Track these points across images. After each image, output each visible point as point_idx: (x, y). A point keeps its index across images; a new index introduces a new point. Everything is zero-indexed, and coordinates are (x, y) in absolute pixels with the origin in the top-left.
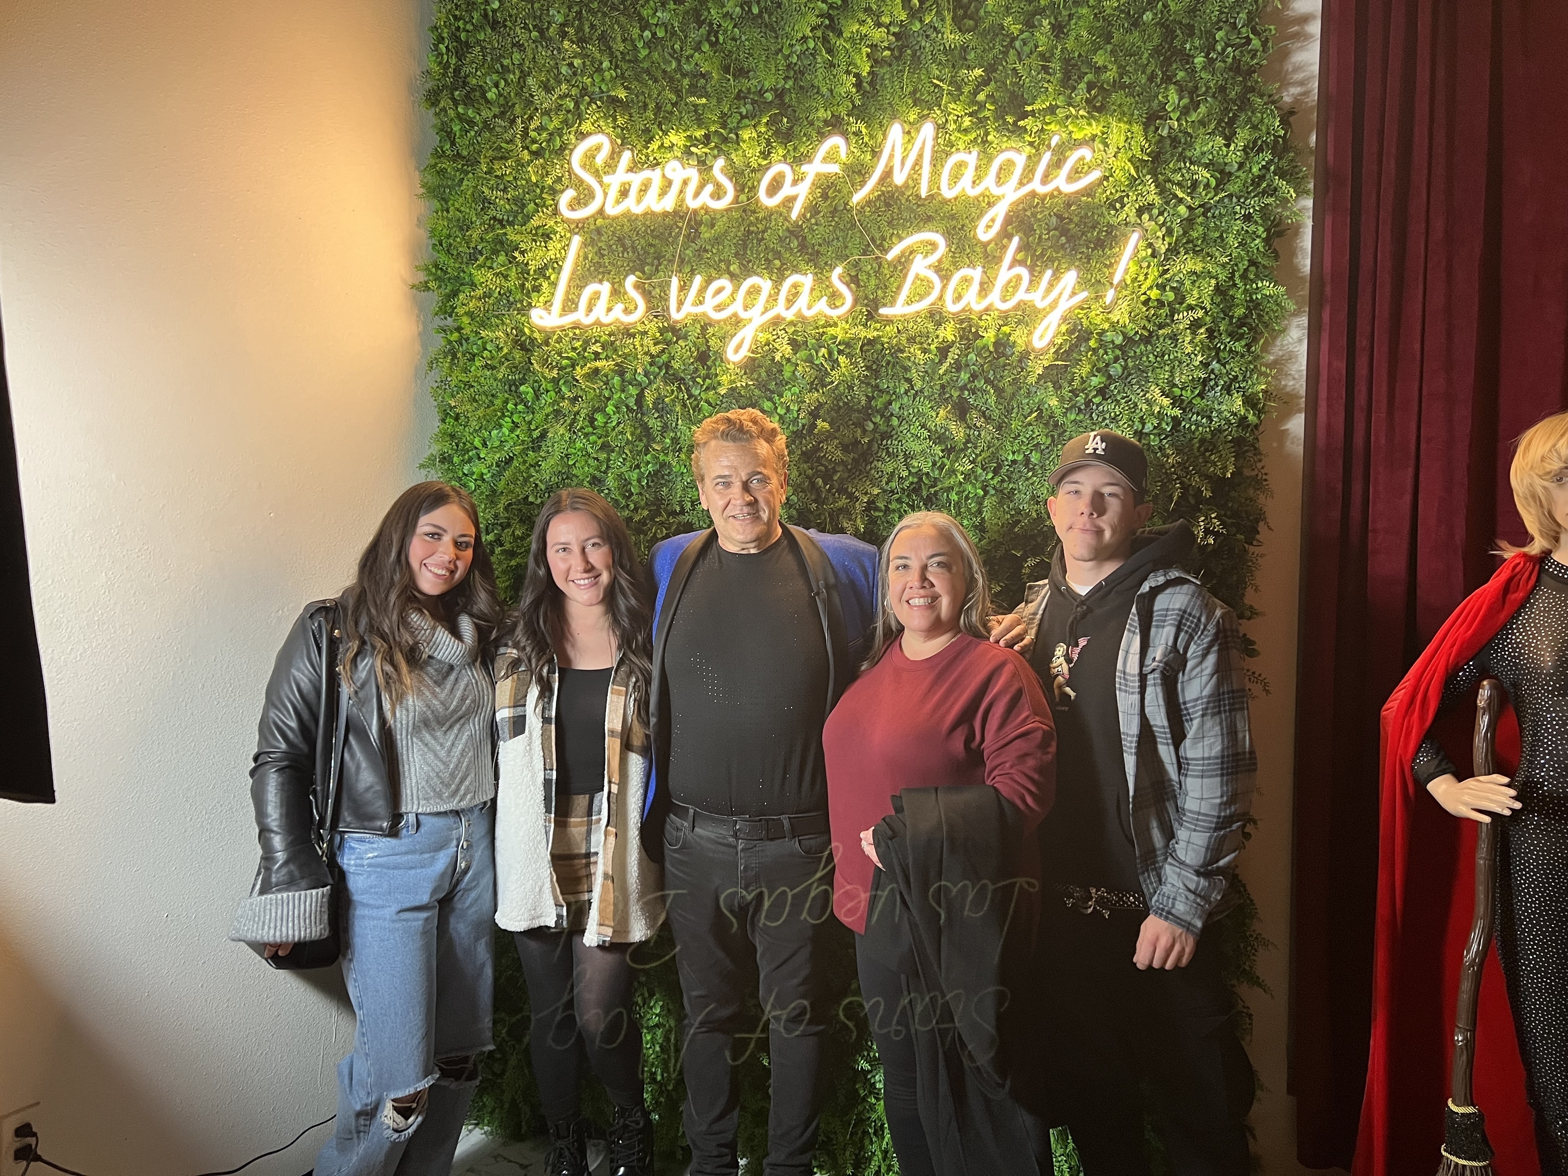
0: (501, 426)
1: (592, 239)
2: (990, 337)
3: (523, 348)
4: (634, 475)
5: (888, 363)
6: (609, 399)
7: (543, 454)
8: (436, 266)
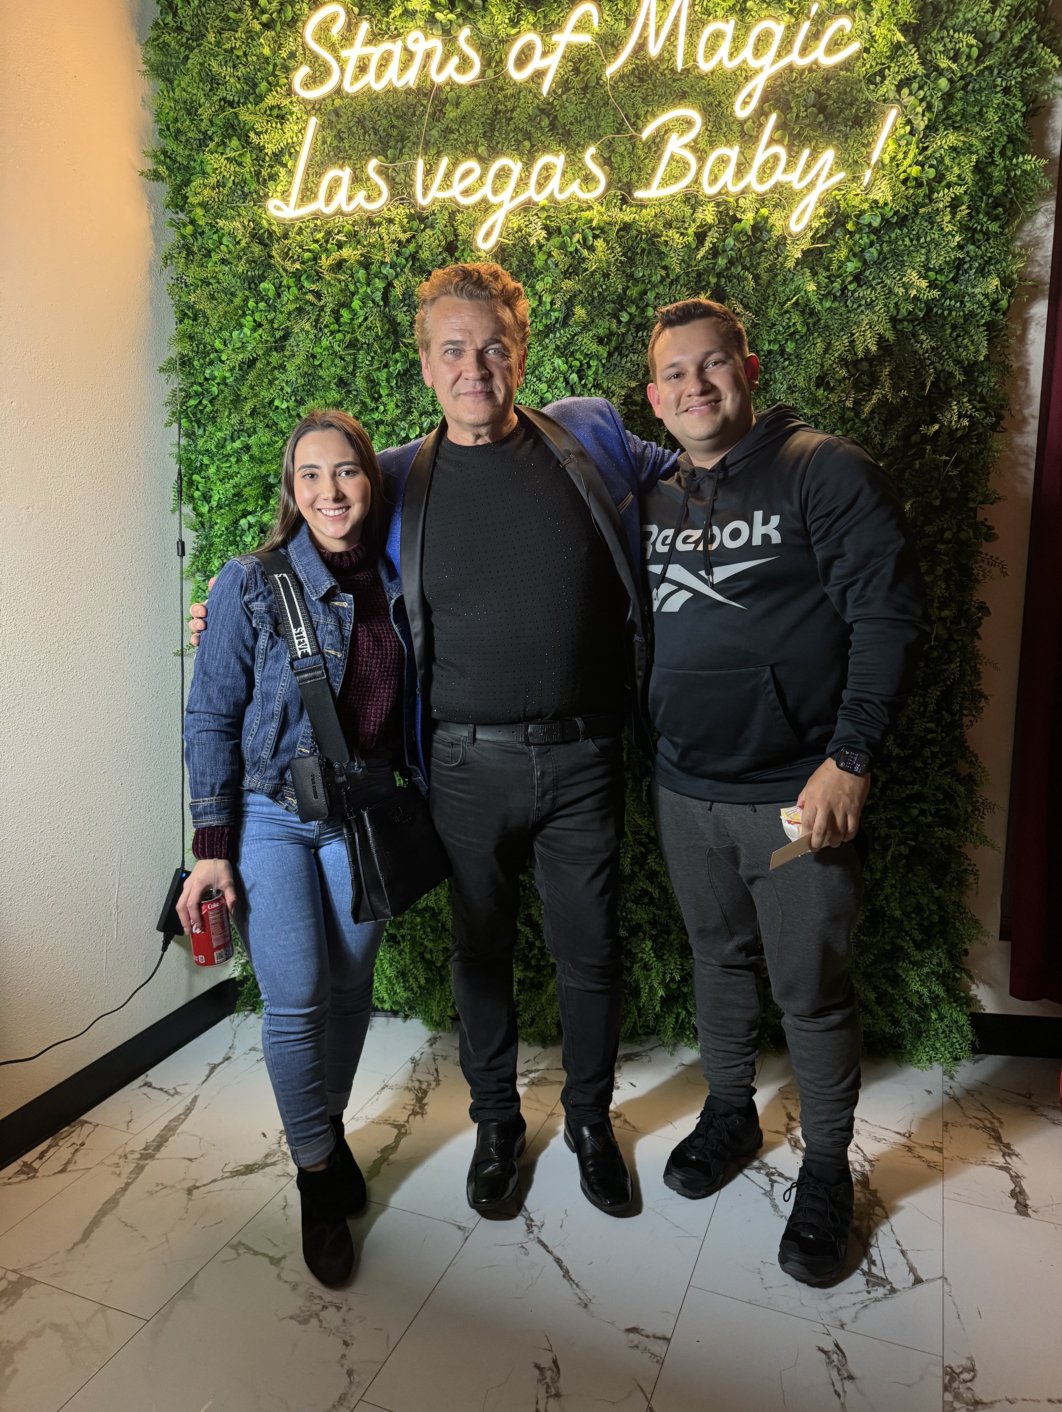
0: (241, 326)
1: (331, 122)
2: (748, 219)
3: (261, 242)
4: (383, 375)
5: (643, 250)
6: (353, 294)
7: (287, 353)
8: (165, 153)
